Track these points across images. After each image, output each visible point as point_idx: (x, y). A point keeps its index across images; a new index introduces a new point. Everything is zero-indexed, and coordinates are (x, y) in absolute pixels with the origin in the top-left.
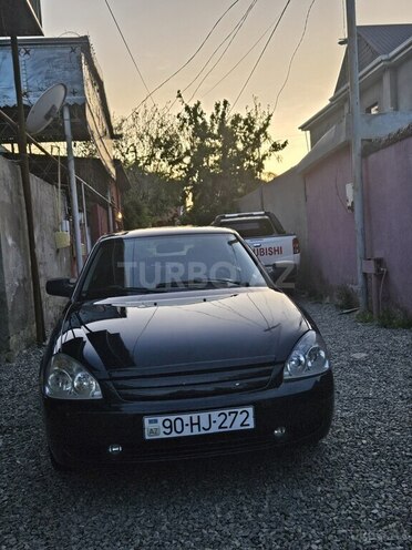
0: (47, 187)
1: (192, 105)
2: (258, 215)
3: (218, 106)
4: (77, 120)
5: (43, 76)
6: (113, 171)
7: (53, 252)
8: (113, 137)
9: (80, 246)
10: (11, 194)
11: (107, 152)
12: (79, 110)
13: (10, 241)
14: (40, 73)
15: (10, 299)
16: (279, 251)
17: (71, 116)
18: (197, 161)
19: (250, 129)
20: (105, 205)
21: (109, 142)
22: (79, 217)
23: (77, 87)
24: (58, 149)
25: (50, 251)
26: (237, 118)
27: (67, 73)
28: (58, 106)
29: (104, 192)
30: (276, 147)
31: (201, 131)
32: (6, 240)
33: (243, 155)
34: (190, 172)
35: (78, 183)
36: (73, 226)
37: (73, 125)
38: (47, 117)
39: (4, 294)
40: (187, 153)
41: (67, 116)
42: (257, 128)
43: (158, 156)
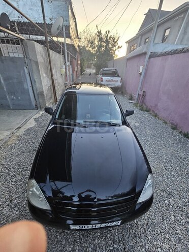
0: (58, 55)
1: (99, 31)
2: (113, 69)
3: (106, 32)
4: (67, 32)
5: (57, 13)
6: (78, 49)
7: (60, 75)
8: (78, 38)
9: (68, 72)
10: (44, 59)
11: (76, 43)
12: (68, 27)
13: (44, 75)
14: (56, 11)
15: (45, 93)
16: (117, 81)
17: (66, 30)
18: (99, 49)
19: (113, 41)
20: (75, 59)
21: (77, 40)
22: (68, 64)
23: (67, 19)
24: (61, 40)
25: (59, 75)
26: (111, 37)
27: (64, 13)
28: (61, 26)
29: (75, 55)
30: (119, 47)
31: (101, 40)
32: (43, 75)
33: (111, 49)
34: (97, 52)
35: (68, 53)
36: (66, 67)
37: (66, 33)
38: (58, 29)
39: (43, 92)
40: (97, 46)
41: (64, 30)
42: (115, 40)
43: (89, 46)
